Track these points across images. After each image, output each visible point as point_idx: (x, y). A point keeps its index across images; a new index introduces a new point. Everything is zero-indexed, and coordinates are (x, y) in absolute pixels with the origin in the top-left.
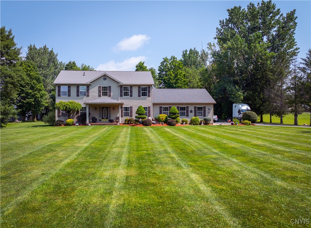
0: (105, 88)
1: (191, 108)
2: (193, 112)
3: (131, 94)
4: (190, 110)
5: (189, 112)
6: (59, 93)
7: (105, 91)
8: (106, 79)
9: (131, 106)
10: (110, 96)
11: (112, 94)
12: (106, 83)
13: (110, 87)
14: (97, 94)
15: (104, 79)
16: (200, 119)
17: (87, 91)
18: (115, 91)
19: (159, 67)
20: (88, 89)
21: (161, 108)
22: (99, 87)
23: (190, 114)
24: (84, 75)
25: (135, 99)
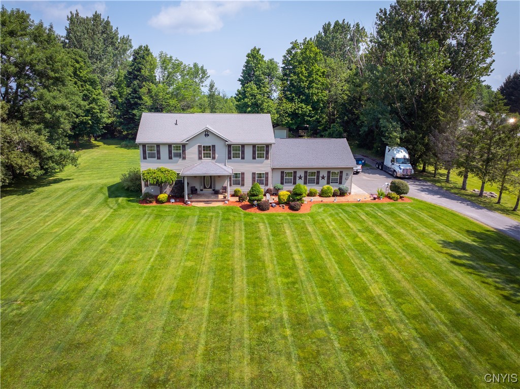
0: (207, 148)
1: (324, 173)
2: (326, 178)
3: (243, 156)
4: (321, 175)
5: (320, 178)
6: (145, 155)
7: (207, 151)
8: (208, 135)
9: (243, 171)
10: (214, 158)
11: (217, 156)
12: (208, 142)
13: (214, 146)
14: (197, 156)
15: (205, 135)
16: (333, 188)
17: (183, 151)
18: (221, 151)
19: (285, 56)
20: (184, 149)
21: (282, 173)
22: (200, 146)
23: (321, 181)
24: (176, 124)
25: (249, 162)
